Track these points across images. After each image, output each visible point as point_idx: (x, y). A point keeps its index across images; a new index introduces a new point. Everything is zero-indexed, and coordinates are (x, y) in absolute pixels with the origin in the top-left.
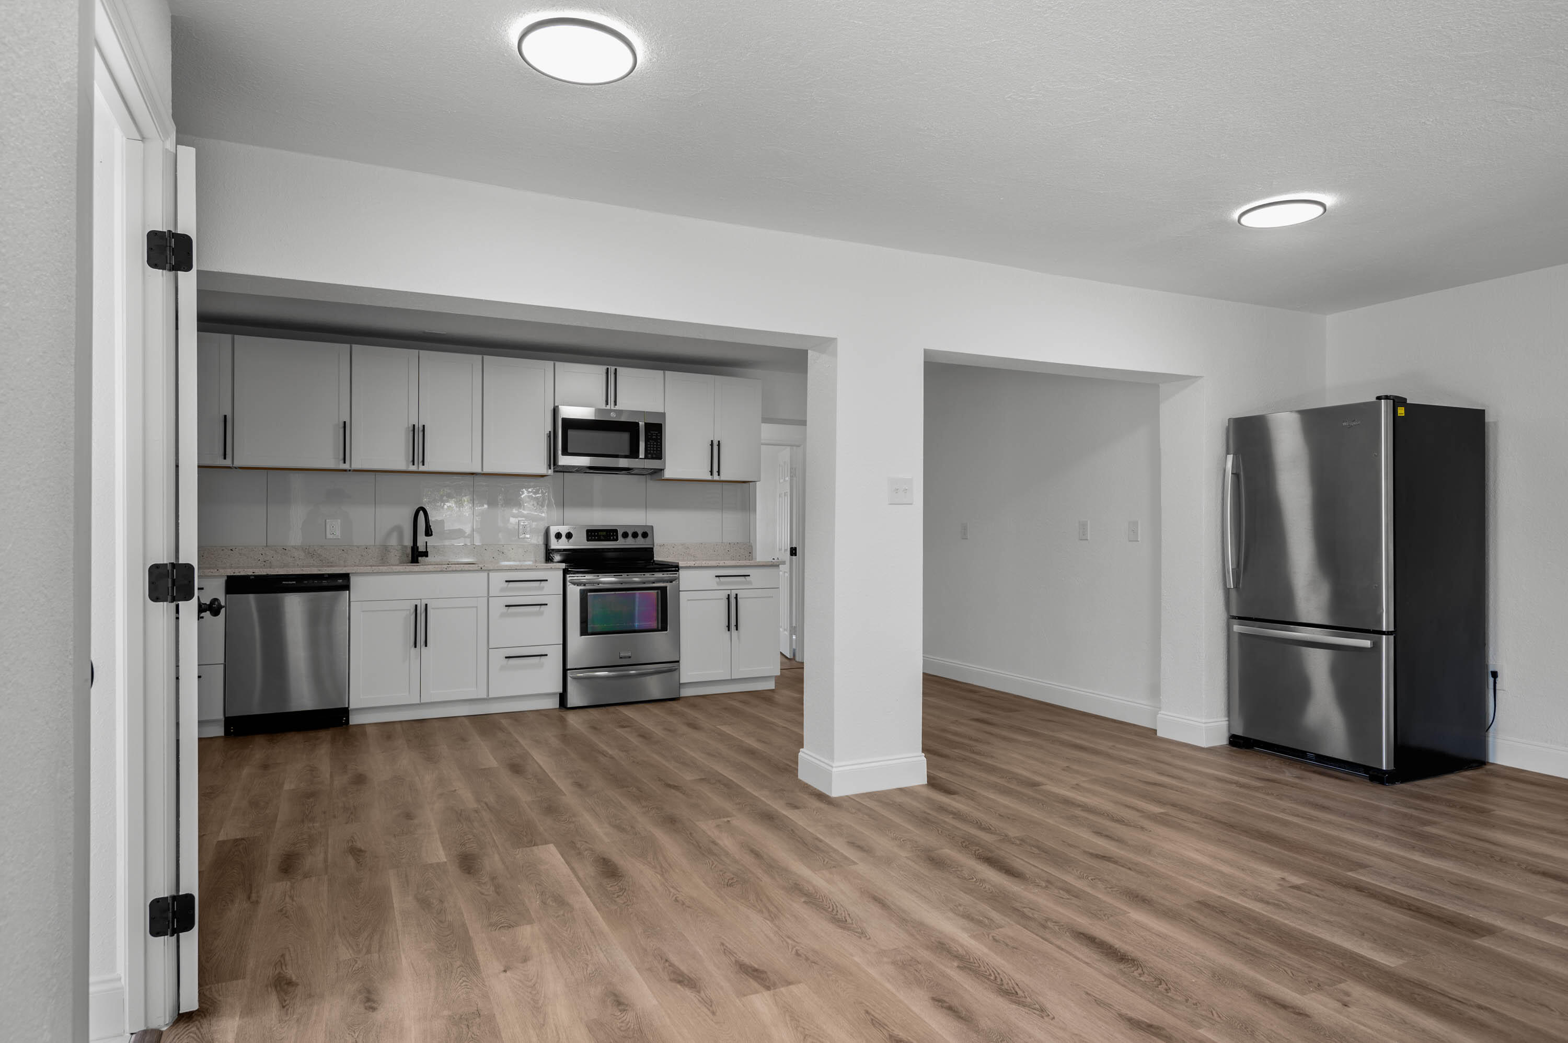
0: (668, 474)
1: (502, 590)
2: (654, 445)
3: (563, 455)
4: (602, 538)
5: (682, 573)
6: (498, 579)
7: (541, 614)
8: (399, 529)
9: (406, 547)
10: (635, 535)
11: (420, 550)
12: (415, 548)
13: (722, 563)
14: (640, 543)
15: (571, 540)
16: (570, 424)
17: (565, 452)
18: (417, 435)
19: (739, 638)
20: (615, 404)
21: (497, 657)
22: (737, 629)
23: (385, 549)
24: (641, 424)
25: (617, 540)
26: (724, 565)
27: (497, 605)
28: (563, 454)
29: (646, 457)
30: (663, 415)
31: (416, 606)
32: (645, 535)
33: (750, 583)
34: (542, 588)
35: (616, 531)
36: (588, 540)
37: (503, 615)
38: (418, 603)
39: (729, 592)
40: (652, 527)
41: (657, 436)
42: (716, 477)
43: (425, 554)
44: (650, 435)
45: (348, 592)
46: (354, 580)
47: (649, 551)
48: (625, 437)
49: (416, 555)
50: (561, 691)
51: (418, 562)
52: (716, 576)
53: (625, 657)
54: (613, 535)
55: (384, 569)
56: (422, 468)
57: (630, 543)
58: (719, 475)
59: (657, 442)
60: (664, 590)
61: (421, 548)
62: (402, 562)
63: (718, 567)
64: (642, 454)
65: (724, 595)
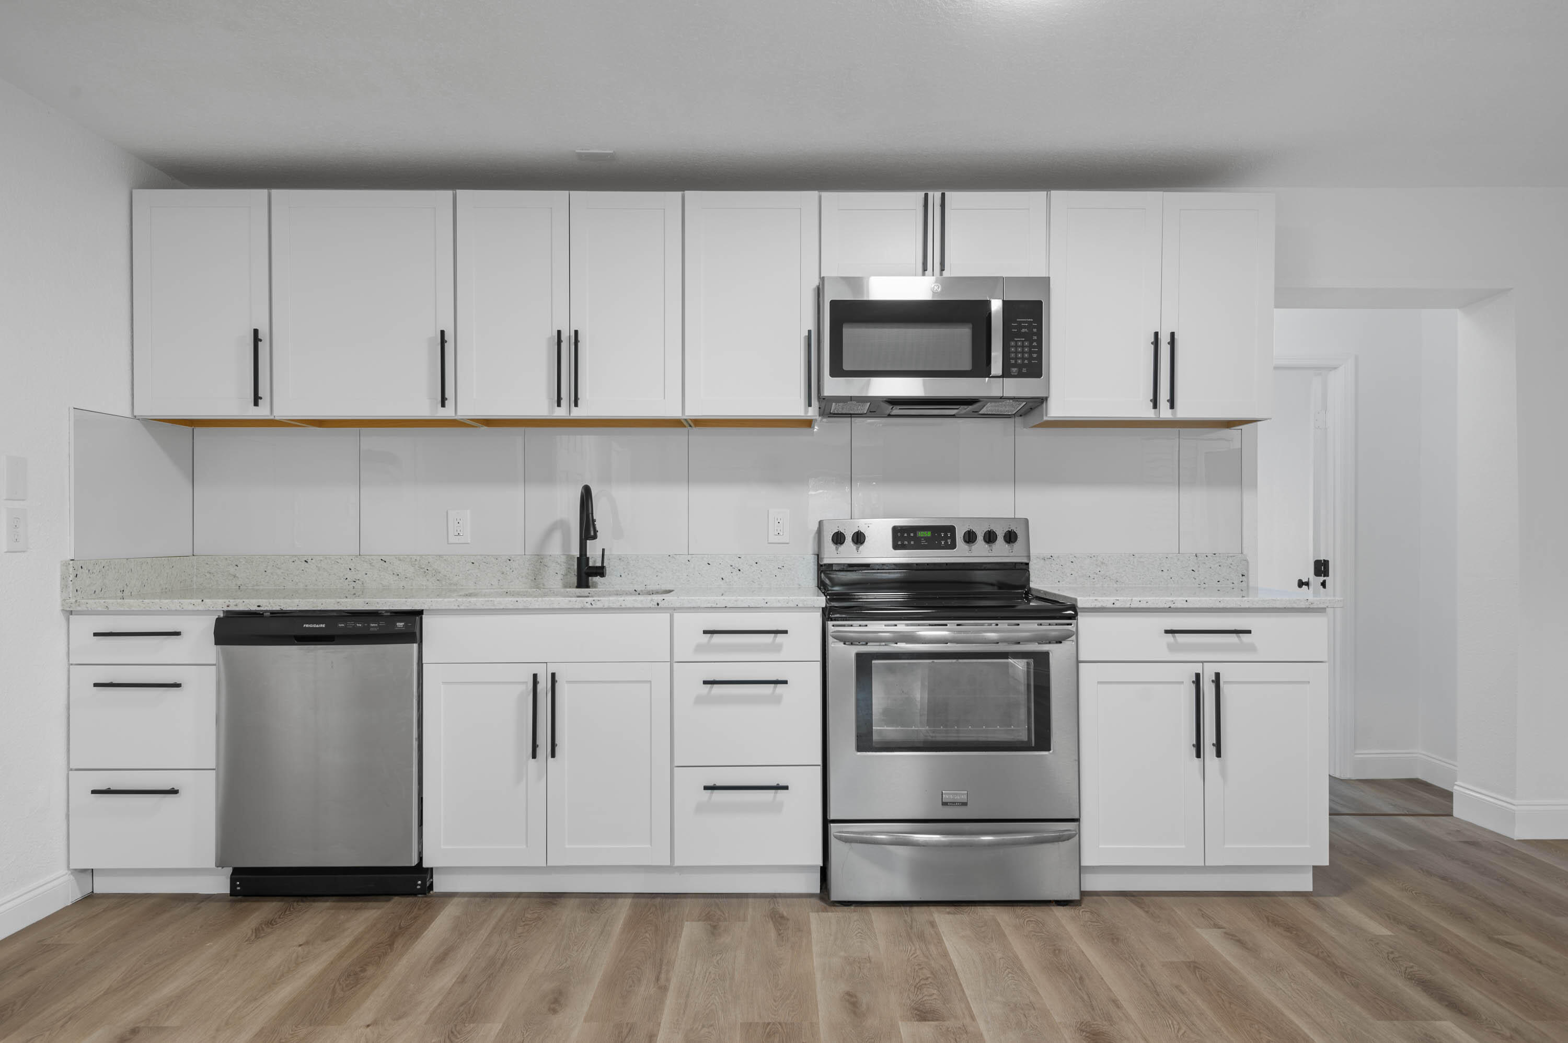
0: (1056, 410)
1: (699, 648)
2: (1023, 347)
3: (834, 376)
4: (924, 542)
5: (1083, 621)
7: (778, 700)
8: (559, 525)
9: (573, 556)
10: (990, 537)
11: (591, 564)
12: (583, 558)
13: (1180, 602)
14: (1000, 553)
15: (862, 547)
16: (847, 312)
17: (837, 370)
18: (565, 352)
19: (1223, 773)
20: (943, 265)
21: (690, 787)
22: (1219, 754)
23: (539, 562)
24: (996, 306)
25: (953, 546)
26: (1185, 605)
27: (689, 680)
28: (833, 374)
29: (1006, 374)
30: (1045, 282)
31: (536, 678)
32: (1011, 537)
33: (1252, 648)
34: (778, 648)
35: (951, 529)
36: (896, 547)
37: (700, 701)
39: (1198, 668)
40: (1026, 521)
41: (1030, 326)
42: (1165, 413)
43: (600, 571)
44: (1015, 327)
45: (415, 646)
46: (429, 623)
47: (1024, 568)
48: (962, 335)
49: (582, 573)
50: (820, 863)
51: (587, 586)
52: (1167, 632)
53: (953, 804)
54: (946, 538)
56: (577, 413)
57: (980, 553)
58: (1172, 407)
59: (1031, 341)
60: (1041, 662)
61: (594, 559)
63: (1170, 610)
64: (997, 367)
65: (1187, 673)
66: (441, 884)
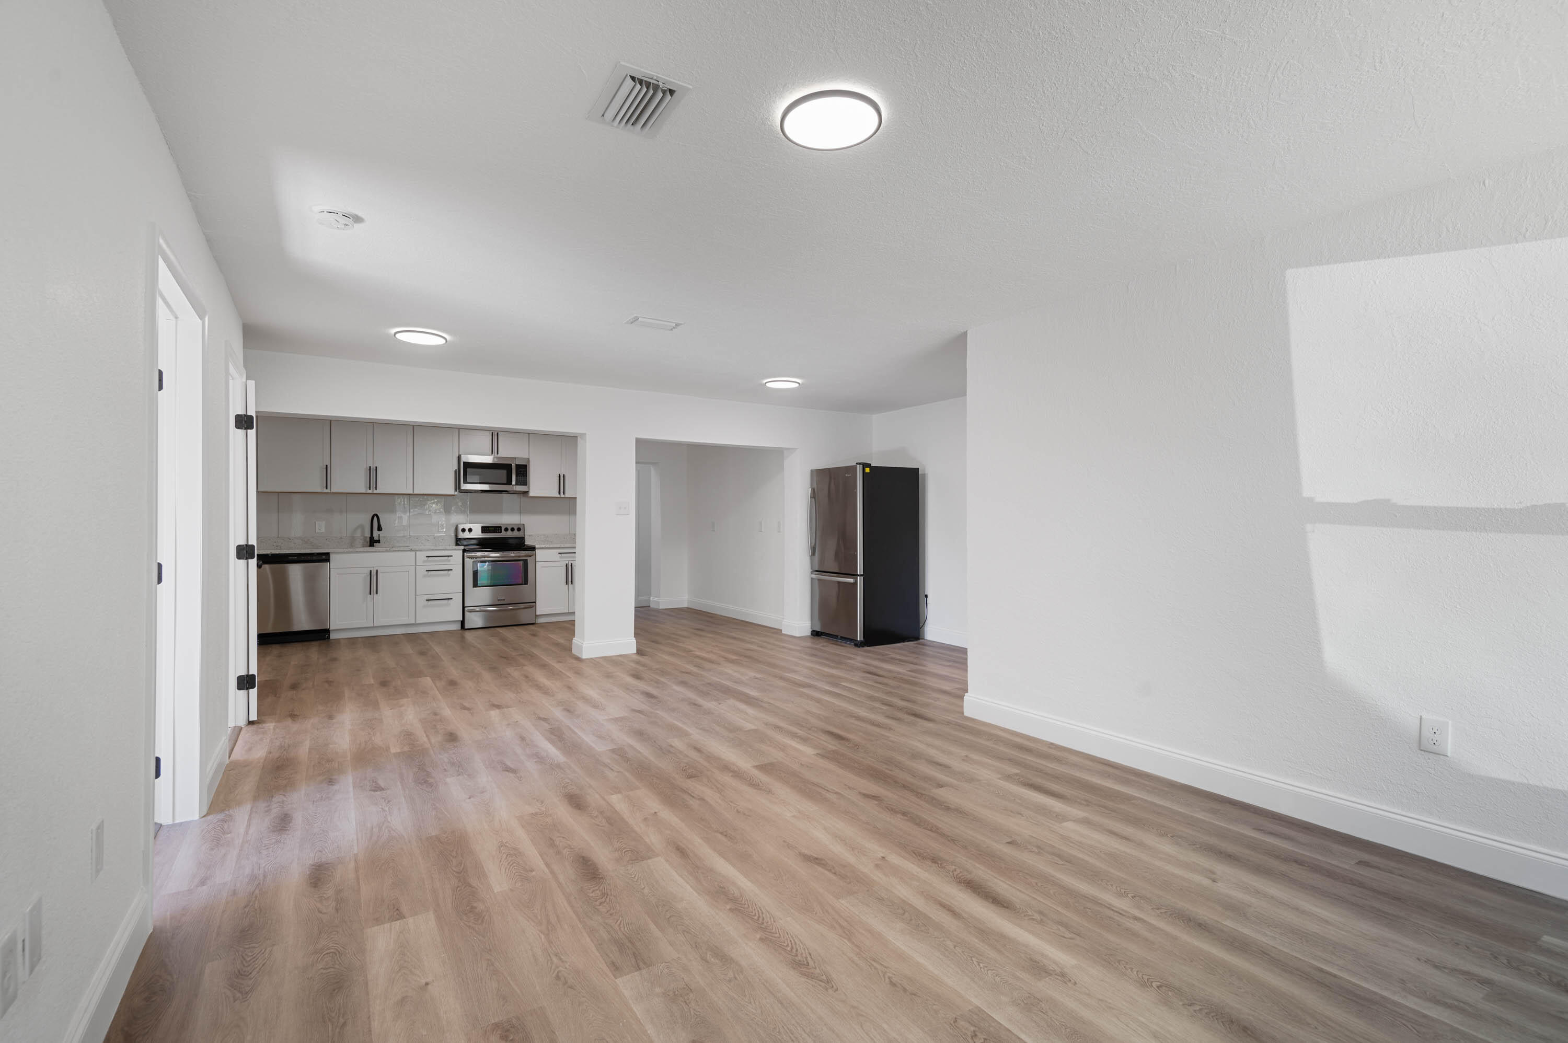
0: (531, 494)
1: (424, 561)
2: (522, 477)
3: (464, 483)
4: (491, 531)
5: (537, 551)
6: (422, 556)
7: (449, 575)
8: (362, 527)
9: (366, 537)
10: (513, 529)
11: (374, 539)
12: (372, 537)
13: (562, 546)
14: (516, 534)
15: (471, 533)
16: (468, 465)
17: (465, 482)
18: (372, 473)
19: (573, 589)
20: (498, 453)
21: (421, 601)
22: (572, 584)
23: (353, 539)
24: (514, 466)
25: (501, 532)
26: (564, 546)
27: (421, 571)
29: (517, 484)
30: (528, 460)
31: (371, 571)
32: (519, 529)
34: (449, 561)
35: (500, 527)
36: (482, 533)
37: (425, 576)
38: (372, 569)
39: (567, 562)
40: (524, 525)
41: (524, 471)
42: (563, 496)
43: (378, 541)
44: (519, 471)
45: (329, 563)
46: (332, 557)
47: (523, 539)
48: (504, 472)
49: (373, 542)
50: (461, 619)
51: (373, 546)
52: (559, 553)
53: (501, 600)
54: (498, 530)
55: (352, 550)
56: (375, 492)
57: (509, 534)
58: (564, 494)
59: (524, 475)
60: (526, 562)
61: (376, 538)
62: (364, 546)
63: (559, 548)
64: (514, 483)
65: (564, 563)
66: (333, 636)
